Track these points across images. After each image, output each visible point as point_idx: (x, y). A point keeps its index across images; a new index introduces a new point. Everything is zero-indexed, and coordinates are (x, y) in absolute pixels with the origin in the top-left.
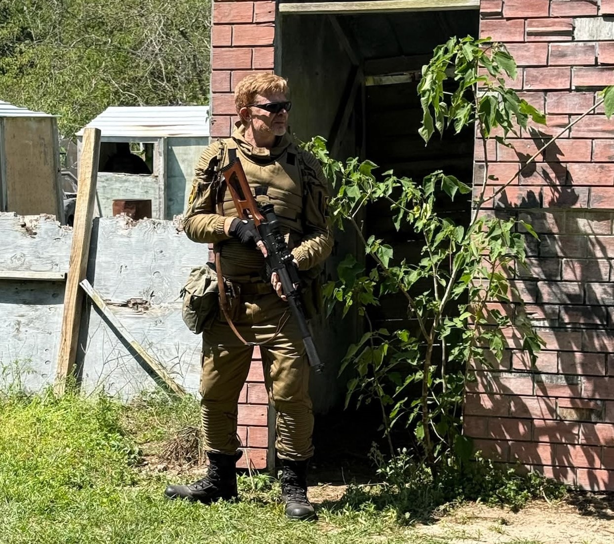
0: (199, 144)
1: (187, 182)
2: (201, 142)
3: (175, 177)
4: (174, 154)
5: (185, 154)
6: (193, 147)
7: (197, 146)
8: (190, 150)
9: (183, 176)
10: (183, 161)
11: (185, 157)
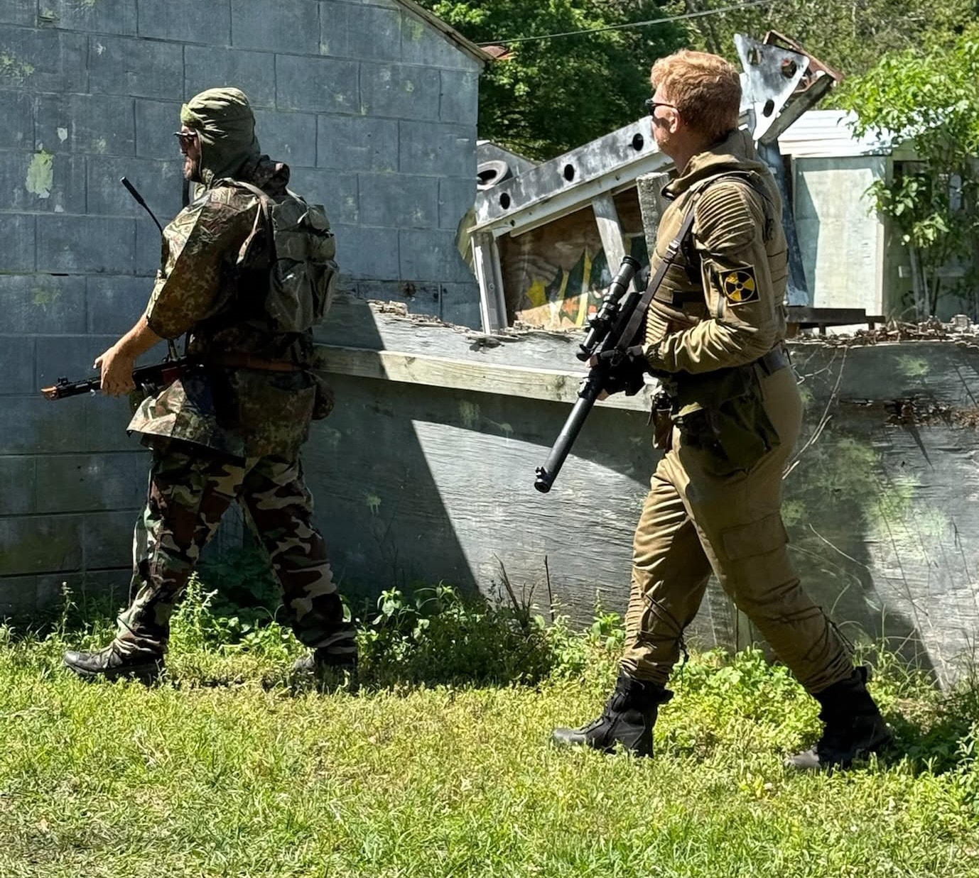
0: (837, 168)
1: (821, 226)
2: (841, 164)
3: (806, 218)
4: (805, 184)
5: (820, 183)
6: (831, 173)
7: (836, 171)
8: (827, 176)
9: (816, 217)
10: (817, 194)
11: (820, 188)
